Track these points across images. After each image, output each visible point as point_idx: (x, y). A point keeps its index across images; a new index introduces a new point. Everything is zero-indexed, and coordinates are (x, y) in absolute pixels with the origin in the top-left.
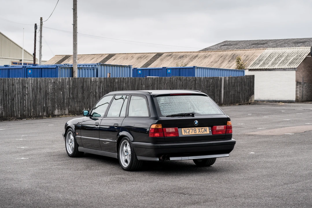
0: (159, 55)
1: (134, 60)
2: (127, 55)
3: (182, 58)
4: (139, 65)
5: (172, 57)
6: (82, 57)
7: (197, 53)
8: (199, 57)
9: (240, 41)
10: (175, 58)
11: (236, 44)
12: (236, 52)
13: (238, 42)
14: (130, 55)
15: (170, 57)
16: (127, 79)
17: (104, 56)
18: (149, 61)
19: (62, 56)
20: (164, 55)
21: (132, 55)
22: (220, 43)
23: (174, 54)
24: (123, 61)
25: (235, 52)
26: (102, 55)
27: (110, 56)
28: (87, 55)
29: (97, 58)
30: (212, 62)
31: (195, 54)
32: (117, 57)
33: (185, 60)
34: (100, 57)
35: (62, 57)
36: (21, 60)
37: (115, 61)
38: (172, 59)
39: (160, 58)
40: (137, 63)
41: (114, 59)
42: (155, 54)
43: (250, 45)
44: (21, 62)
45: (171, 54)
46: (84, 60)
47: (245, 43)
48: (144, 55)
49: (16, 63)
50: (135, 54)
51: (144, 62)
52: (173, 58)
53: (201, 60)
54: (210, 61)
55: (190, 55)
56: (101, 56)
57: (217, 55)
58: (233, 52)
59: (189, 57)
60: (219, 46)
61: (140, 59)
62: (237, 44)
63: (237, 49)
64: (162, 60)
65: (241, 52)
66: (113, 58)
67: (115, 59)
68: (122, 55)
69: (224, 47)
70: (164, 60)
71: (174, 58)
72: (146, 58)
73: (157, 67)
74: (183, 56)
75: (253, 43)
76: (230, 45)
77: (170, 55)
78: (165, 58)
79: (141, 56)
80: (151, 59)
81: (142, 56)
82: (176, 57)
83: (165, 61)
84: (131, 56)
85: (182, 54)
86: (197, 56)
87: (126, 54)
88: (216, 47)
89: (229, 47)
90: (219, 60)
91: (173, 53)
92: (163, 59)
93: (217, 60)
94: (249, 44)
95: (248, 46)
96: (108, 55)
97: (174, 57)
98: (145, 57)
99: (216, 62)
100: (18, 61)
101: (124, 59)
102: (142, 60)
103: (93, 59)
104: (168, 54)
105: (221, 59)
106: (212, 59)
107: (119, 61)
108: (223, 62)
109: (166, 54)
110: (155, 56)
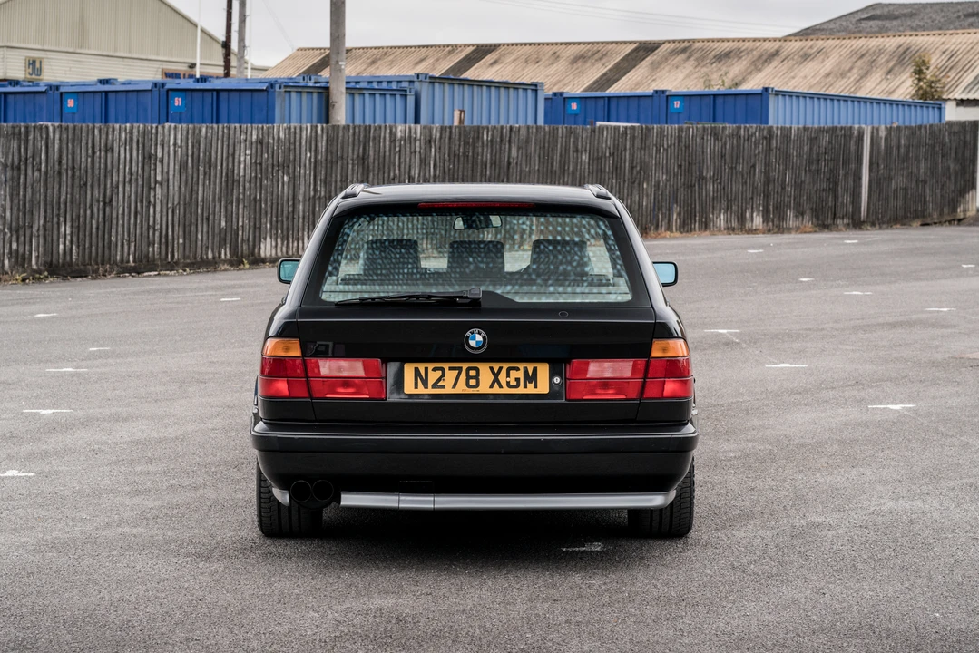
0: (645, 49)
1: (561, 66)
2: (537, 48)
3: (723, 62)
4: (578, 84)
5: (689, 58)
6: (386, 54)
7: (778, 44)
8: (783, 55)
9: (925, 6)
10: (701, 61)
11: (911, 15)
12: (914, 39)
13: (916, 7)
14: (546, 47)
15: (683, 56)
16: (523, 132)
17: (461, 51)
18: (610, 70)
19: (319, 51)
20: (663, 48)
21: (555, 48)
22: (857, 11)
23: (697, 45)
24: (523, 69)
25: (909, 39)
26: (454, 48)
27: (481, 52)
28: (401, 50)
29: (438, 60)
30: (828, 75)
31: (772, 47)
32: (504, 55)
33: (736, 69)
34: (445, 57)
35: (321, 54)
36: (192, 66)
37: (496, 68)
38: (692, 62)
39: (649, 59)
40: (571, 77)
41: (492, 61)
42: (633, 46)
43: (959, 17)
44: (192, 73)
45: (686, 44)
46: (392, 63)
47: (942, 11)
48: (596, 48)
49: (176, 75)
50: (563, 46)
51: (594, 73)
52: (692, 58)
53: (791, 69)
54: (823, 72)
55: (752, 50)
56: (450, 52)
57: (845, 52)
58: (901, 40)
59: (751, 56)
60: (854, 20)
61: (580, 63)
62: (915, 14)
63: (916, 30)
64: (655, 67)
65: (931, 39)
66: (489, 58)
67: (495, 63)
68: (519, 47)
69: (871, 23)
70: (662, 67)
71: (697, 60)
72: (600, 59)
73: (640, 91)
74: (727, 55)
75: (970, 10)
76: (891, 17)
77: (684, 50)
78: (665, 59)
79: (587, 53)
80: (618, 64)
81: (590, 53)
82: (702, 57)
83: (667, 69)
84: (551, 52)
85: (726, 46)
86: (777, 53)
87: (534, 44)
88: (844, 24)
89: (888, 24)
90: (851, 69)
91: (694, 41)
92: (659, 64)
93: (846, 66)
94: (956, 15)
95: (952, 22)
96: (471, 49)
97: (696, 55)
98: (597, 56)
99: (843, 75)
100: (183, 68)
101: (526, 61)
102: (588, 65)
103: (422, 60)
104: (677, 45)
105: (859, 63)
106: (829, 65)
107: (510, 68)
108: (866, 74)
109: (672, 46)
110: (633, 51)
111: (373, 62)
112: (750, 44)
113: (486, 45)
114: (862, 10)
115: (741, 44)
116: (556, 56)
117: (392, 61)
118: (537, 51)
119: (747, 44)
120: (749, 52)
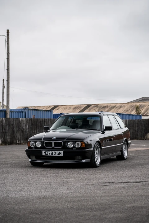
0: (89, 106)
1: (71, 110)
7: (115, 105)
8: (116, 107)
12: (143, 103)
15: (96, 107)
17: (51, 107)
20: (92, 106)
21: (70, 106)
23: (99, 105)
25: (141, 103)
30: (125, 111)
31: (114, 105)
32: (60, 108)
33: (107, 109)
37: (58, 110)
38: (98, 108)
39: (89, 108)
40: (73, 112)
42: (86, 105)
45: (97, 105)
48: (79, 106)
50: (72, 106)
53: (117, 110)
54: (124, 110)
56: (49, 107)
58: (140, 103)
60: (138, 101)
61: (75, 109)
64: (90, 110)
65: (146, 103)
67: (58, 109)
68: (63, 106)
69: (142, 101)
74: (105, 107)
76: (146, 100)
77: (96, 106)
78: (92, 108)
79: (76, 107)
80: (83, 109)
82: (100, 108)
83: (93, 110)
85: (105, 105)
86: (115, 106)
87: (66, 105)
90: (129, 109)
91: (98, 104)
92: (91, 109)
93: (128, 109)
96: (53, 106)
97: (99, 107)
98: (79, 107)
99: (128, 111)
101: (64, 109)
102: (77, 109)
105: (131, 108)
106: (125, 109)
107: (61, 110)
108: (132, 110)
109: (94, 105)
110: (86, 107)
112: (110, 105)
113: (56, 106)
114: (140, 99)
115: (108, 105)
116: (70, 108)
118: (67, 107)
119: (109, 105)
120: (109, 106)
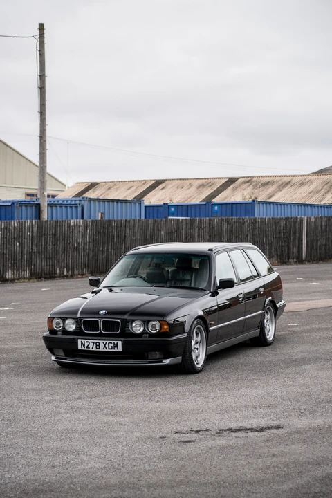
0: (232, 181)
1: (193, 189)
2: (183, 181)
3: (265, 187)
4: (198, 199)
5: (250, 185)
7: (291, 178)
8: (292, 183)
10: (255, 187)
14: (187, 181)
15: (248, 184)
17: (149, 183)
18: (215, 191)
20: (239, 180)
21: (191, 181)
23: (255, 179)
24: (175, 191)
26: (145, 182)
27: (157, 183)
28: (122, 183)
29: (138, 187)
30: (311, 192)
31: (287, 179)
32: (167, 185)
33: (271, 189)
34: (141, 186)
35: (86, 184)
37: (164, 190)
38: (251, 187)
39: (232, 186)
40: (196, 195)
42: (226, 180)
45: (250, 179)
46: (116, 190)
48: (209, 181)
49: (32, 195)
50: (195, 180)
51: (207, 192)
53: (295, 190)
54: (309, 191)
55: (279, 181)
56: (144, 184)
57: (320, 181)
59: (278, 184)
61: (201, 188)
64: (235, 189)
66: (161, 186)
67: (163, 188)
68: (175, 181)
71: (253, 186)
72: (211, 186)
73: (225, 201)
74: (267, 183)
77: (248, 181)
78: (239, 186)
79: (204, 184)
80: (218, 188)
81: (206, 184)
82: (256, 185)
83: (240, 190)
84: (189, 183)
85: (267, 179)
86: (289, 182)
87: (182, 179)
90: (322, 189)
91: (253, 177)
92: (237, 188)
93: (319, 188)
96: (154, 182)
97: (253, 184)
98: (210, 184)
99: (317, 192)
101: (177, 188)
102: (204, 189)
103: (131, 187)
104: (246, 179)
105: (325, 187)
106: (312, 187)
107: (170, 191)
109: (243, 180)
110: (226, 182)
111: (109, 189)
113: (160, 180)
115: (274, 178)
116: (191, 185)
117: (117, 188)
118: (182, 183)
119: (277, 178)
120: (277, 182)
